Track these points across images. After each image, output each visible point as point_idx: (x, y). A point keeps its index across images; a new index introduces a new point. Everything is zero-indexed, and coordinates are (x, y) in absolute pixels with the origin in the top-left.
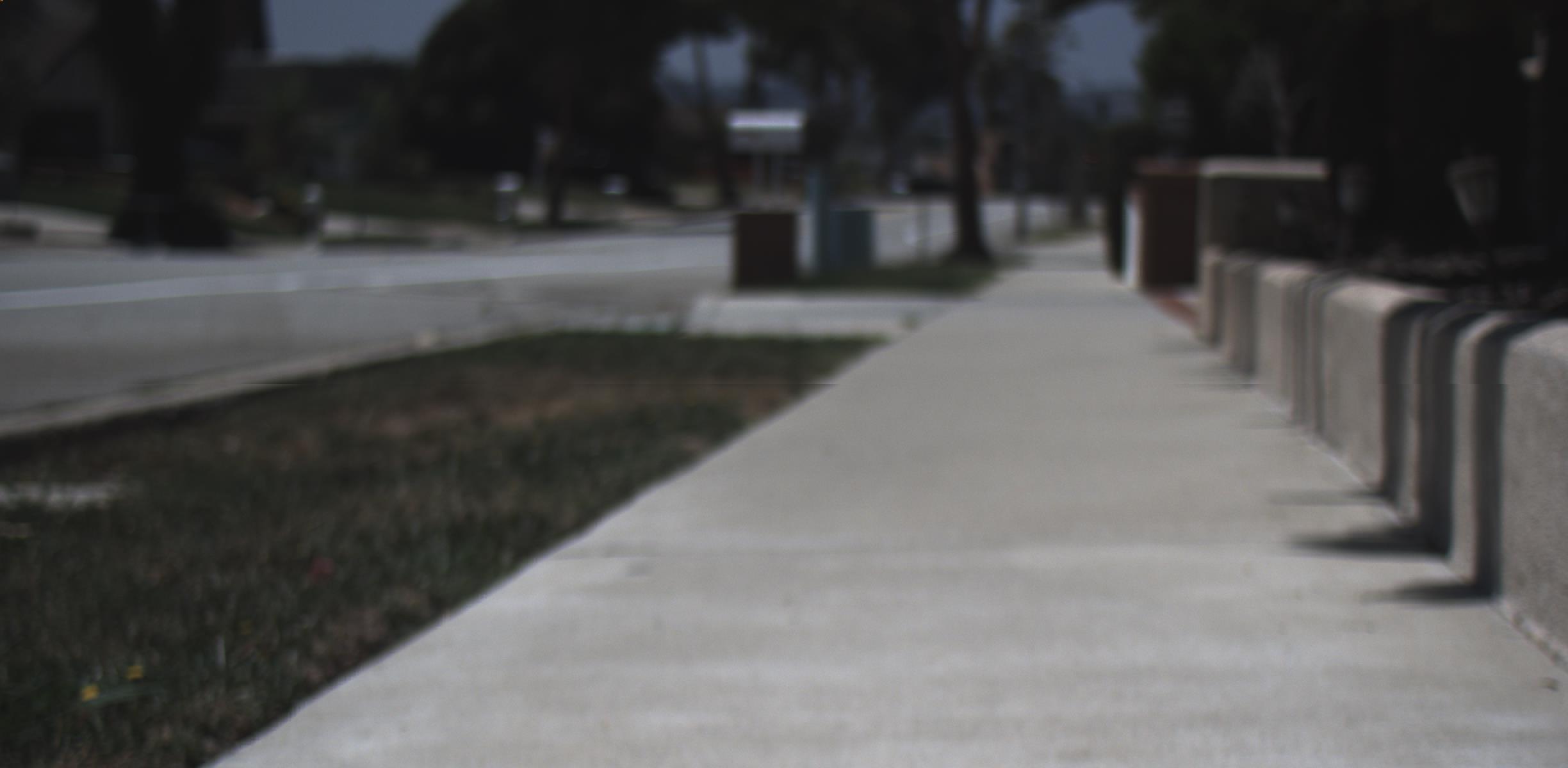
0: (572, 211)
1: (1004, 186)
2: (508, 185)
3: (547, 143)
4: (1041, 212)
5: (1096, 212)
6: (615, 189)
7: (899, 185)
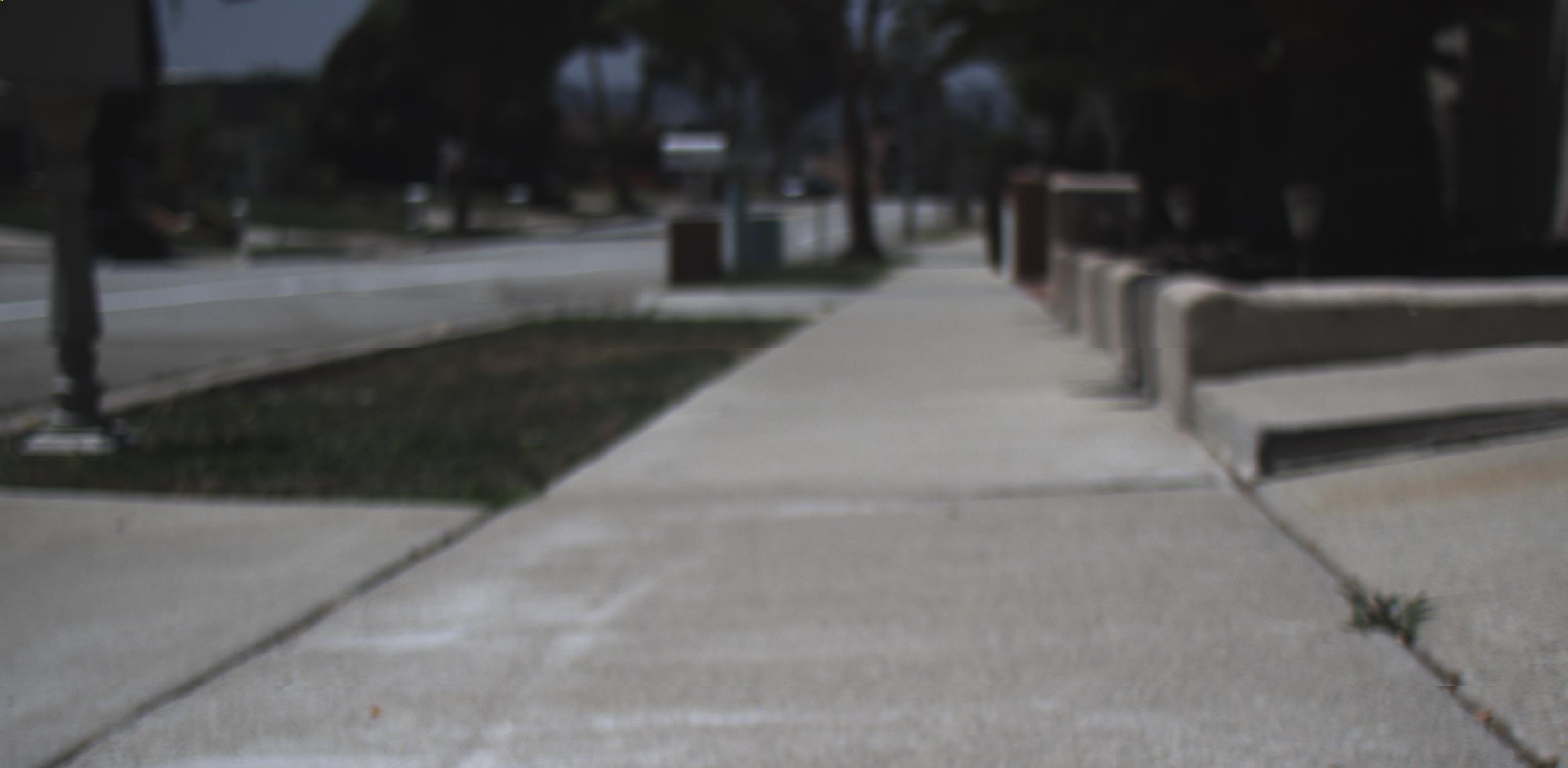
0: (478, 219)
1: (892, 188)
2: (417, 196)
3: (451, 154)
4: (928, 212)
5: (978, 211)
6: (518, 197)
7: (794, 189)
